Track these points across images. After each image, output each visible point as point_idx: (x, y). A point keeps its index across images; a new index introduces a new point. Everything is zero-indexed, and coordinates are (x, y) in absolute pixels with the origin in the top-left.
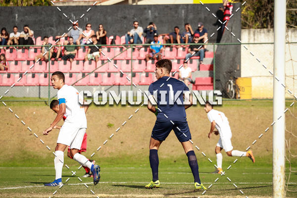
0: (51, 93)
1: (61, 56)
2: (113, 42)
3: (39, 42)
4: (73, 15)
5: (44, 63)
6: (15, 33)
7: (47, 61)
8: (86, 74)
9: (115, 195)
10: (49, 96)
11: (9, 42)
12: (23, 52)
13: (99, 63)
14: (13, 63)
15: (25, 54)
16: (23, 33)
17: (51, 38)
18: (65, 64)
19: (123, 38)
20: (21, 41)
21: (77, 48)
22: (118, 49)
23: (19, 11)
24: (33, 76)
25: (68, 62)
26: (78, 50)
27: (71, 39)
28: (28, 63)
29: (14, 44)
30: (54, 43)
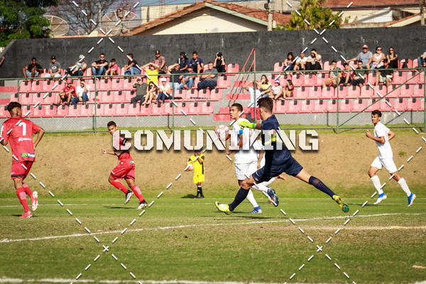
0: (340, 121)
1: (350, 81)
2: (405, 66)
3: (327, 67)
4: (362, 38)
5: (332, 88)
6: (302, 58)
7: (335, 87)
8: (377, 100)
9: (409, 228)
10: (338, 123)
11: (296, 67)
12: (310, 78)
13: (390, 88)
14: (300, 89)
15: (312, 80)
16: (310, 57)
17: (339, 63)
18: (354, 89)
19: (416, 61)
20: (308, 66)
21: (367, 72)
22: (411, 73)
23: (306, 35)
24: (321, 103)
25: (357, 87)
26: (367, 74)
27: (360, 63)
28: (316, 89)
29: (301, 69)
30: (342, 68)
